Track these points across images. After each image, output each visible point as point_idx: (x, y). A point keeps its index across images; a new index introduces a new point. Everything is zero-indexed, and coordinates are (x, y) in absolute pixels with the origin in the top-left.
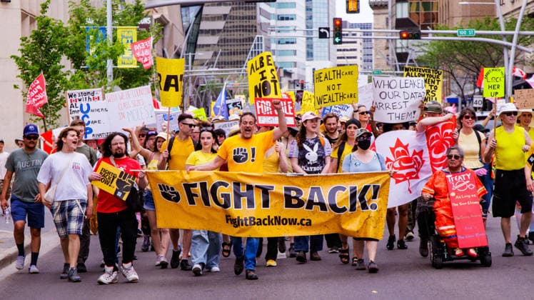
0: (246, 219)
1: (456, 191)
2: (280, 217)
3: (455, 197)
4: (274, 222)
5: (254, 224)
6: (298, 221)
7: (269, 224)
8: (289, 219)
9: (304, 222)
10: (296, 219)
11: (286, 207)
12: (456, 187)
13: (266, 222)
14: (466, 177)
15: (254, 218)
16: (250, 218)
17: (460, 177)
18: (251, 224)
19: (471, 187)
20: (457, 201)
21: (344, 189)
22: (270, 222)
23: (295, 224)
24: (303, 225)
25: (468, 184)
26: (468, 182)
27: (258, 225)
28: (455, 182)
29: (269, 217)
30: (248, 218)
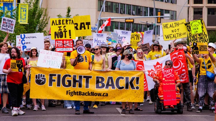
0: (77, 92)
1: (165, 78)
2: (94, 92)
3: (165, 80)
4: (90, 94)
5: (81, 95)
6: (102, 95)
7: (88, 95)
8: (98, 93)
9: (105, 95)
10: (101, 94)
11: (96, 88)
12: (166, 76)
13: (87, 94)
14: (170, 71)
15: (81, 92)
16: (79, 92)
17: (168, 71)
18: (79, 95)
19: (172, 76)
20: (165, 83)
21: (123, 78)
22: (89, 94)
23: (100, 96)
24: (104, 96)
25: (171, 74)
26: (171, 73)
27: (83, 95)
28: (165, 73)
29: (88, 92)
30: (78, 92)
